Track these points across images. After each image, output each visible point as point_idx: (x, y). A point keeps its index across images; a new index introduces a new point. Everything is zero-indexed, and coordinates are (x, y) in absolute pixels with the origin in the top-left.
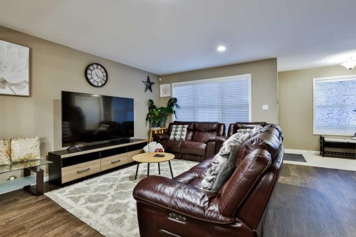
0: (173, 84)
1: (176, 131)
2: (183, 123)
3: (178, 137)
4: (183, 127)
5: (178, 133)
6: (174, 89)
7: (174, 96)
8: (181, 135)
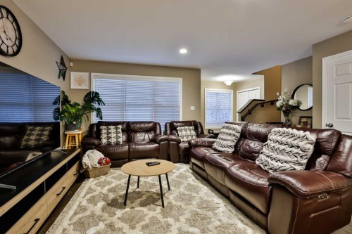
0: (93, 74)
1: (108, 133)
2: (116, 124)
3: (113, 140)
4: (117, 129)
5: (113, 135)
6: (94, 81)
7: (93, 89)
8: (118, 137)
